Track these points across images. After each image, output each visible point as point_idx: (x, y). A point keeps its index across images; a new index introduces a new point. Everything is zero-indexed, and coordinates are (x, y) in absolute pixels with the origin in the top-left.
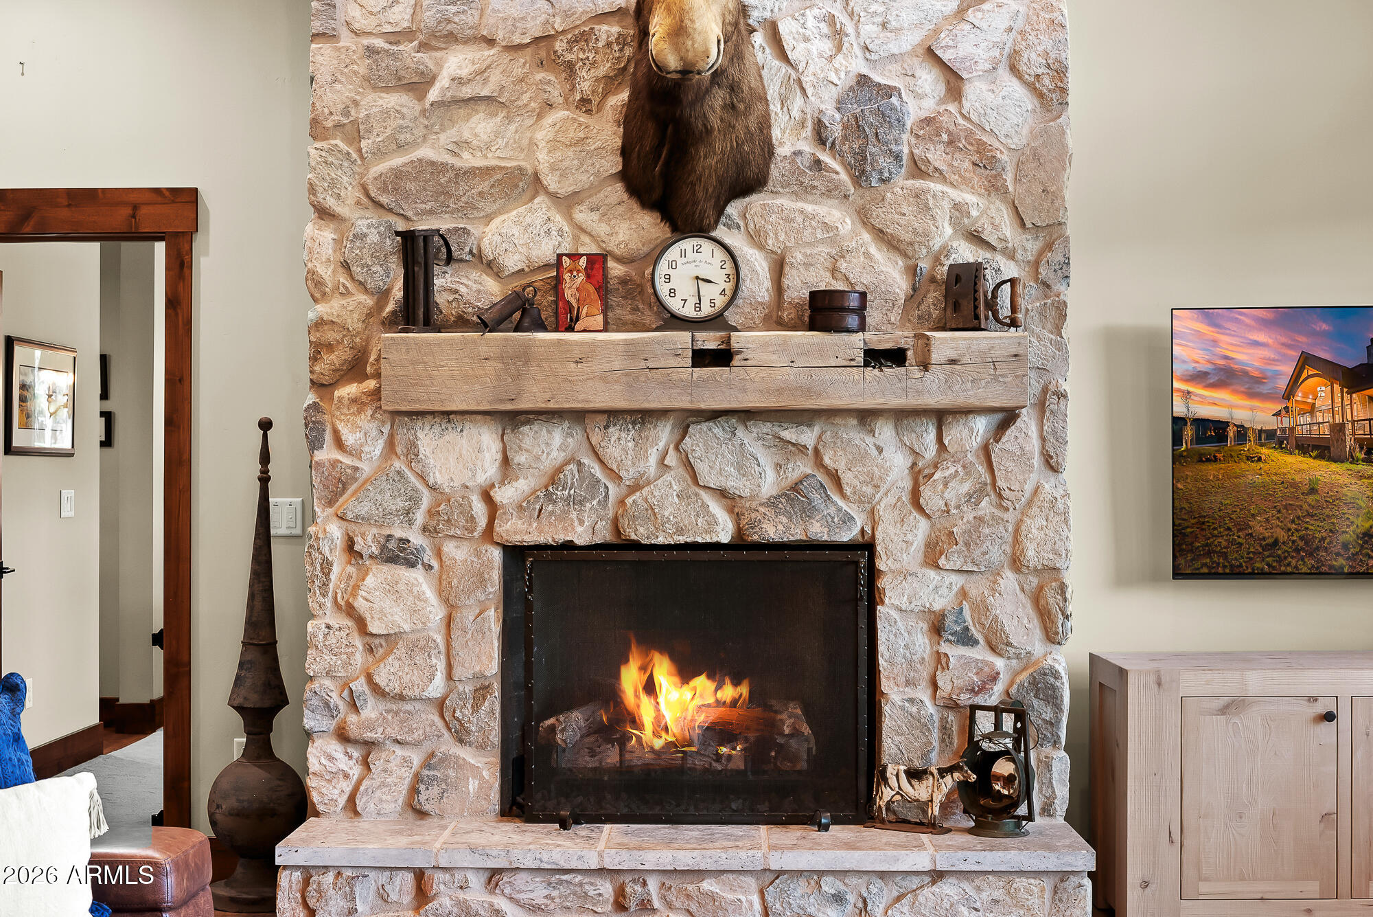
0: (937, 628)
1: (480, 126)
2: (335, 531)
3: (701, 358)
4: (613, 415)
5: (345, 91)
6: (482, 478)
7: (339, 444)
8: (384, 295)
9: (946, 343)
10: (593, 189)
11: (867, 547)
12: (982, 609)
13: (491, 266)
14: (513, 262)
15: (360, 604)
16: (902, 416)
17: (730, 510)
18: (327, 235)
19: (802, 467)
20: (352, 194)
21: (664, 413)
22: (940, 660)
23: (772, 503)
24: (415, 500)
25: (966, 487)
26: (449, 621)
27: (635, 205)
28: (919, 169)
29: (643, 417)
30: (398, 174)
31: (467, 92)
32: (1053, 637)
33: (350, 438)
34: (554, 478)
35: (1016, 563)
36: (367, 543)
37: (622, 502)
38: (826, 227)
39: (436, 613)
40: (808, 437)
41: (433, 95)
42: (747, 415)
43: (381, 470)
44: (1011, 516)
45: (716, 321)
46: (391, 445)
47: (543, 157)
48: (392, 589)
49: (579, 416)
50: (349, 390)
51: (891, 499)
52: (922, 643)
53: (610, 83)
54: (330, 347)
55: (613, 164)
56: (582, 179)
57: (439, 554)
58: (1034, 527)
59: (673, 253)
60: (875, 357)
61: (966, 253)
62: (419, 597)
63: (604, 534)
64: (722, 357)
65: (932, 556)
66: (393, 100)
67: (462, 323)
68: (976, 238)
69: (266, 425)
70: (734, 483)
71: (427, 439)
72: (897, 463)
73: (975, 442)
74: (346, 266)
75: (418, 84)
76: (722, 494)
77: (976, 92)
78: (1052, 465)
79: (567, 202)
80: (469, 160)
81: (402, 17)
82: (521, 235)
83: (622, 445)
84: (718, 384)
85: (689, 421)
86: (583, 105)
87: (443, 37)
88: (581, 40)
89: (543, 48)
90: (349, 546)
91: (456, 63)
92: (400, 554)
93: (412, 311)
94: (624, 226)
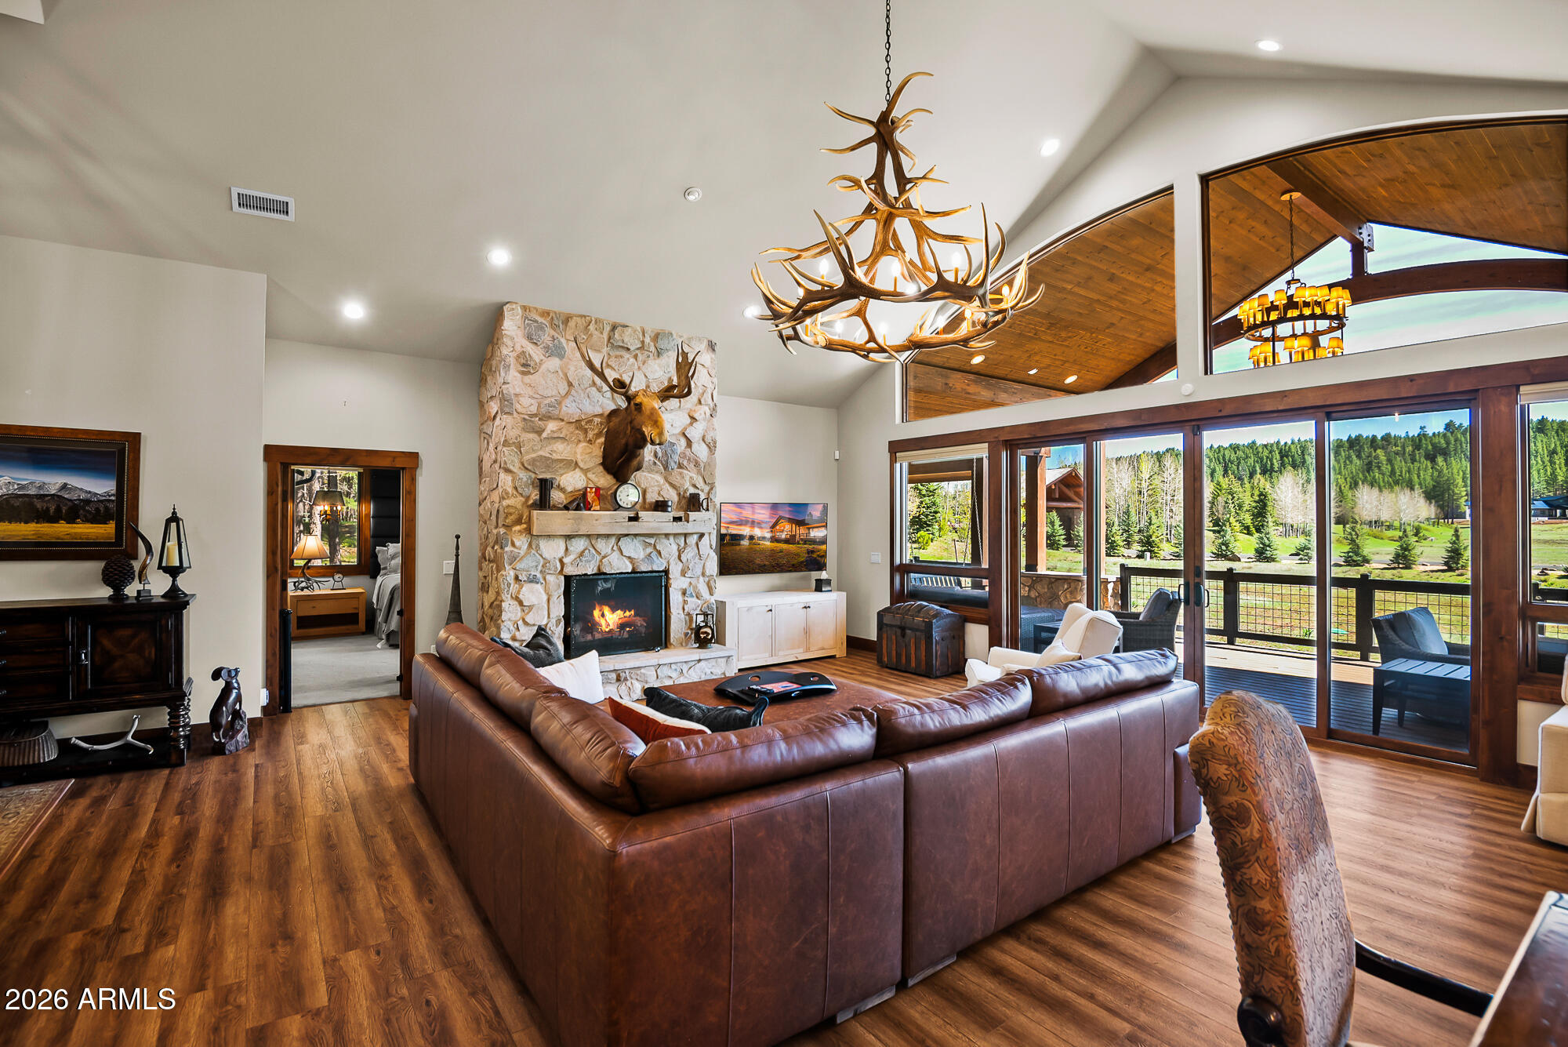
0: (684, 593)
1: (559, 446)
2: (512, 573)
3: (631, 519)
4: (599, 536)
5: (515, 432)
6: (560, 556)
7: (513, 544)
8: (528, 498)
9: (693, 515)
10: (593, 468)
11: (666, 572)
12: (695, 587)
13: (563, 490)
14: (569, 489)
15: (521, 596)
16: (675, 535)
17: (631, 563)
18: (509, 478)
19: (649, 550)
20: (518, 465)
21: (614, 535)
22: (685, 602)
23: (643, 560)
24: (538, 562)
25: (692, 554)
26: (548, 600)
28: (680, 466)
29: (608, 536)
30: (534, 460)
31: (556, 435)
32: (711, 594)
33: (517, 543)
34: (582, 554)
35: (703, 574)
36: (522, 577)
37: (601, 561)
38: (657, 481)
39: (545, 597)
40: (652, 541)
41: (544, 435)
42: (638, 535)
43: (527, 553)
44: (703, 562)
45: (632, 508)
46: (530, 545)
47: (579, 458)
48: (530, 591)
49: (588, 536)
50: (517, 528)
51: (673, 558)
52: (680, 598)
53: (598, 435)
54: (511, 514)
56: (591, 465)
57: (545, 579)
59: (621, 489)
60: (674, 519)
61: (692, 490)
62: (540, 593)
63: (595, 571)
64: (635, 519)
65: (683, 573)
66: (532, 436)
67: (556, 507)
68: (695, 486)
69: (458, 537)
70: (632, 556)
71: (543, 544)
72: (675, 547)
73: (694, 542)
74: (516, 488)
75: (540, 432)
76: (629, 558)
77: (695, 446)
79: (585, 471)
80: (555, 456)
81: (534, 409)
82: (572, 481)
83: (601, 545)
84: (635, 528)
85: (619, 537)
86: (590, 441)
87: (547, 417)
88: (590, 422)
89: (578, 424)
90: (517, 578)
91: (551, 426)
92: (533, 580)
93: (543, 503)
94: (604, 480)
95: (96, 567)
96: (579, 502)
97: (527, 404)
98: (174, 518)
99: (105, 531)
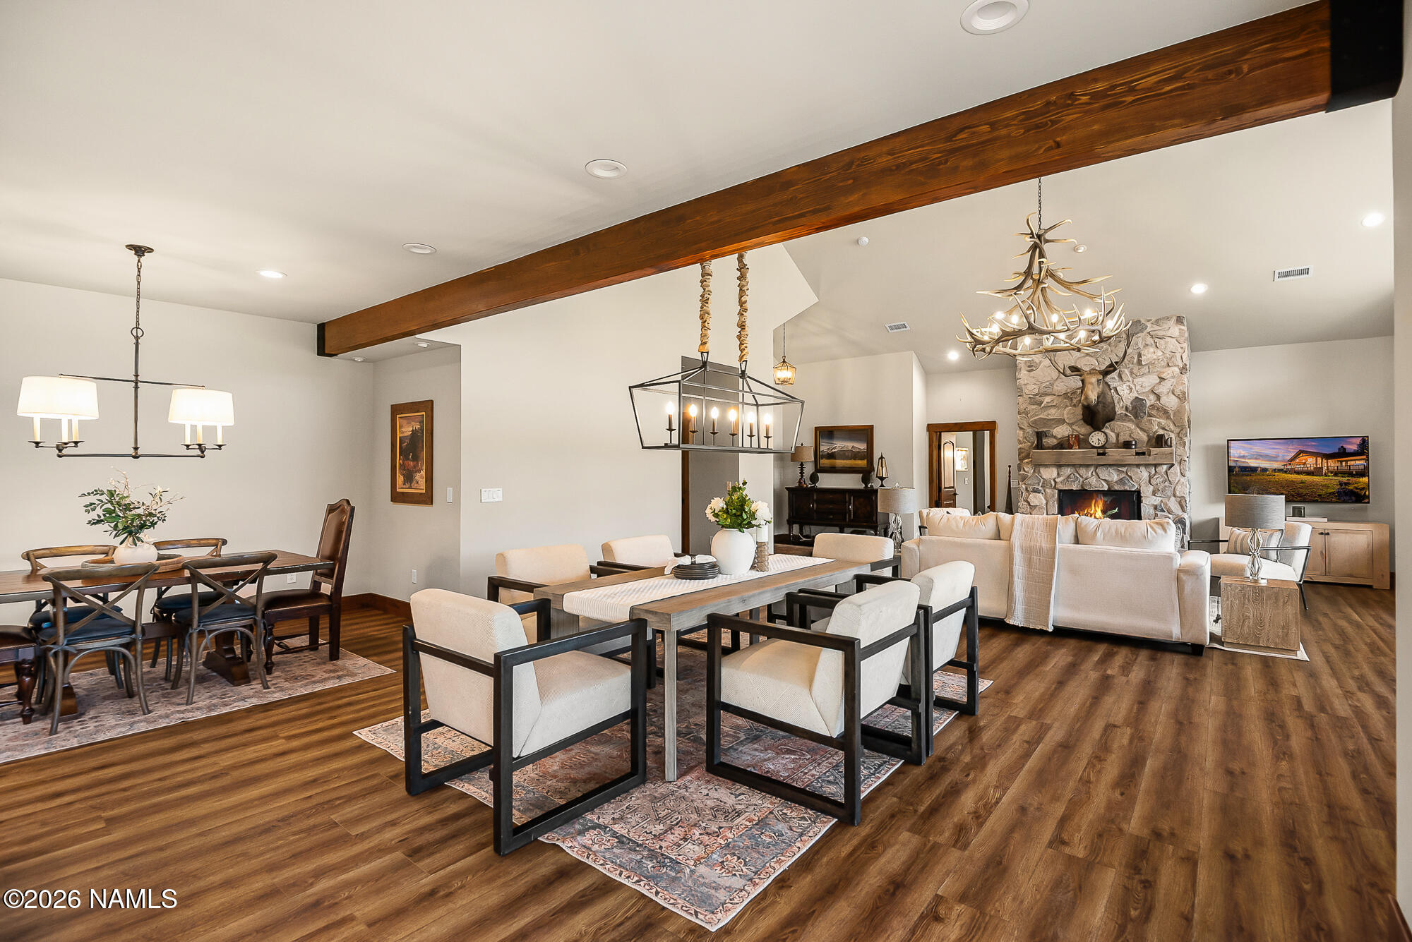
0: (1156, 508)
1: (1053, 411)
2: (1024, 486)
3: (1099, 454)
4: (1081, 465)
5: (1025, 406)
6: (1053, 477)
7: (1024, 470)
8: (1033, 443)
9: (1154, 451)
10: (1076, 422)
11: (1138, 492)
12: (1166, 504)
13: (1055, 437)
14: (1059, 436)
15: (1029, 500)
16: (1146, 465)
17: (1107, 484)
18: (1021, 433)
19: (1123, 476)
20: (1026, 424)
21: (1092, 465)
23: (1116, 482)
24: (1040, 481)
25: (1162, 480)
26: (1047, 504)
27: (1086, 425)
28: (1150, 415)
29: (1088, 466)
30: (1036, 421)
31: (1050, 405)
33: (1026, 469)
34: (1069, 477)
35: (1174, 495)
36: (1030, 489)
37: (1083, 482)
38: (1128, 428)
39: (1044, 502)
40: (1124, 469)
41: (1042, 405)
42: (1110, 465)
43: (1033, 476)
44: (1173, 486)
45: (1103, 447)
46: (1034, 471)
47: (1065, 417)
48: (1035, 497)
49: (1074, 465)
50: (1026, 461)
51: (1144, 482)
52: (1152, 511)
54: (1022, 453)
55: (1081, 417)
56: (1074, 420)
57: (1045, 491)
58: (1178, 488)
59: (1093, 434)
60: (1138, 454)
61: (1161, 432)
62: (1041, 499)
63: (1079, 488)
64: (1104, 454)
65: (1154, 493)
66: (1034, 407)
67: (1049, 448)
68: (1164, 429)
69: (1010, 466)
70: (1107, 478)
71: (1042, 470)
72: (1145, 475)
73: (1164, 470)
74: (1025, 438)
75: (1040, 404)
76: (1105, 480)
77: (1164, 400)
78: (1183, 475)
79: (1071, 425)
80: (1050, 418)
81: (1036, 391)
82: (1061, 431)
83: (1082, 471)
84: (1103, 460)
85: (1097, 466)
86: (1075, 406)
87: (1046, 394)
88: (1074, 393)
89: (1065, 395)
90: (1027, 489)
91: (1047, 399)
92: (1036, 491)
93: (1040, 446)
94: (1083, 429)
95: (859, 476)
96: (1063, 444)
97: (1032, 389)
98: (882, 458)
99: (862, 463)
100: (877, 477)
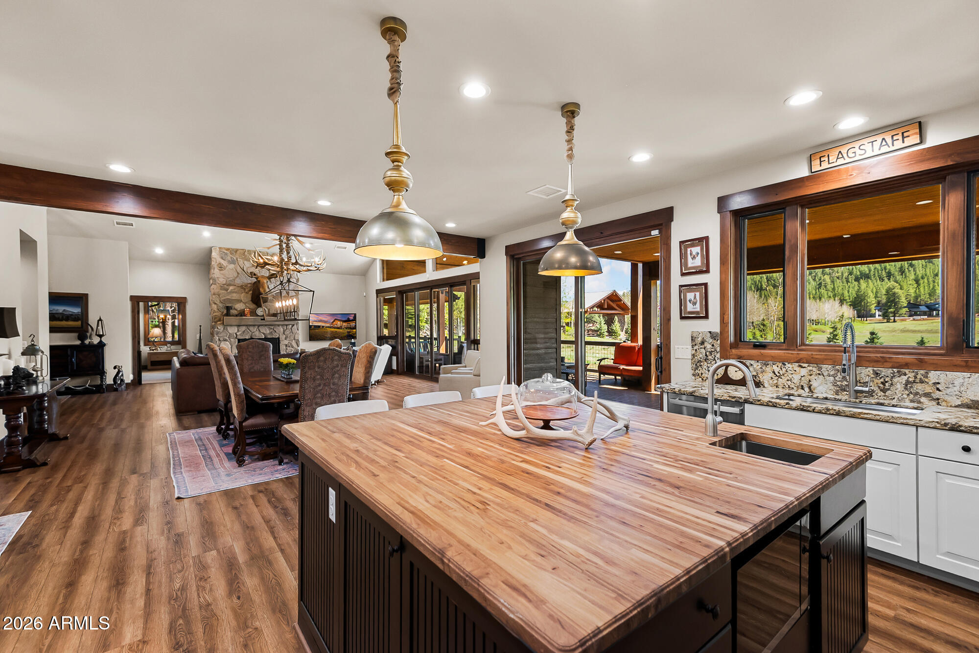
0: (286, 346)
1: (234, 295)
3: (262, 319)
4: (250, 325)
5: (217, 290)
6: (235, 332)
7: (218, 328)
8: (223, 313)
11: (279, 338)
12: (291, 344)
13: (236, 310)
14: (238, 309)
16: (282, 325)
17: (264, 335)
18: (216, 306)
19: (271, 330)
20: (218, 301)
21: (256, 325)
22: (287, 349)
23: (269, 334)
24: (227, 334)
25: (289, 332)
26: (231, 347)
29: (254, 325)
30: (225, 300)
31: (233, 291)
32: (298, 346)
33: (219, 328)
34: (244, 332)
35: (294, 339)
36: (221, 339)
37: (252, 334)
39: (230, 346)
40: (272, 327)
41: (229, 291)
42: (266, 325)
43: (223, 331)
44: (294, 335)
45: (263, 316)
46: (224, 329)
47: (242, 298)
48: (225, 344)
49: (247, 325)
50: (219, 323)
51: (281, 333)
52: (285, 347)
53: (250, 291)
55: (250, 299)
56: (247, 301)
57: (230, 340)
58: (296, 336)
59: (257, 309)
63: (250, 338)
64: (264, 319)
65: (286, 339)
66: (223, 291)
67: (233, 316)
69: (200, 326)
71: (229, 328)
72: (282, 330)
73: (290, 327)
74: (218, 309)
75: (227, 290)
76: (263, 333)
78: (298, 330)
79: (244, 303)
80: (233, 298)
81: (224, 282)
82: (239, 306)
83: (251, 328)
84: (263, 322)
85: (259, 326)
86: (247, 293)
87: (230, 285)
88: (246, 286)
89: (242, 287)
90: (219, 339)
91: (231, 288)
92: (225, 340)
93: (228, 314)
94: (253, 306)
95: (75, 335)
96: (242, 314)
97: (222, 281)
98: (100, 320)
99: (79, 323)
100: (96, 335)
